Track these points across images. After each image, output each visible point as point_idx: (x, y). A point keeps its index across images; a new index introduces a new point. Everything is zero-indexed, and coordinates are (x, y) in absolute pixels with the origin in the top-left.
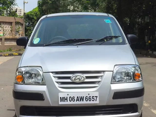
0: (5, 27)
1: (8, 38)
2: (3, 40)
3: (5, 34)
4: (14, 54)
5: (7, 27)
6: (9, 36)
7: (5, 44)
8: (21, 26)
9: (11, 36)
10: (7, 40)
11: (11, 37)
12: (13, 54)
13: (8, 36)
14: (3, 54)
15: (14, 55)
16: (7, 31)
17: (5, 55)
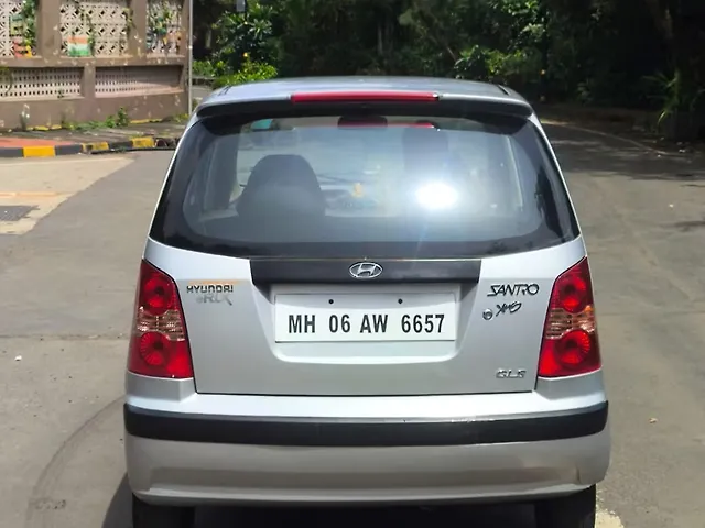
0: (97, 11)
1: (113, 63)
2: (89, 72)
3: (97, 47)
4: (139, 142)
5: (109, 11)
6: (118, 56)
7: (98, 95)
8: (174, 7)
9: (127, 56)
10: (105, 72)
11: (126, 58)
12: (131, 143)
13: (110, 56)
14: (84, 145)
15: (135, 146)
16: (109, 29)
17: (94, 149)
